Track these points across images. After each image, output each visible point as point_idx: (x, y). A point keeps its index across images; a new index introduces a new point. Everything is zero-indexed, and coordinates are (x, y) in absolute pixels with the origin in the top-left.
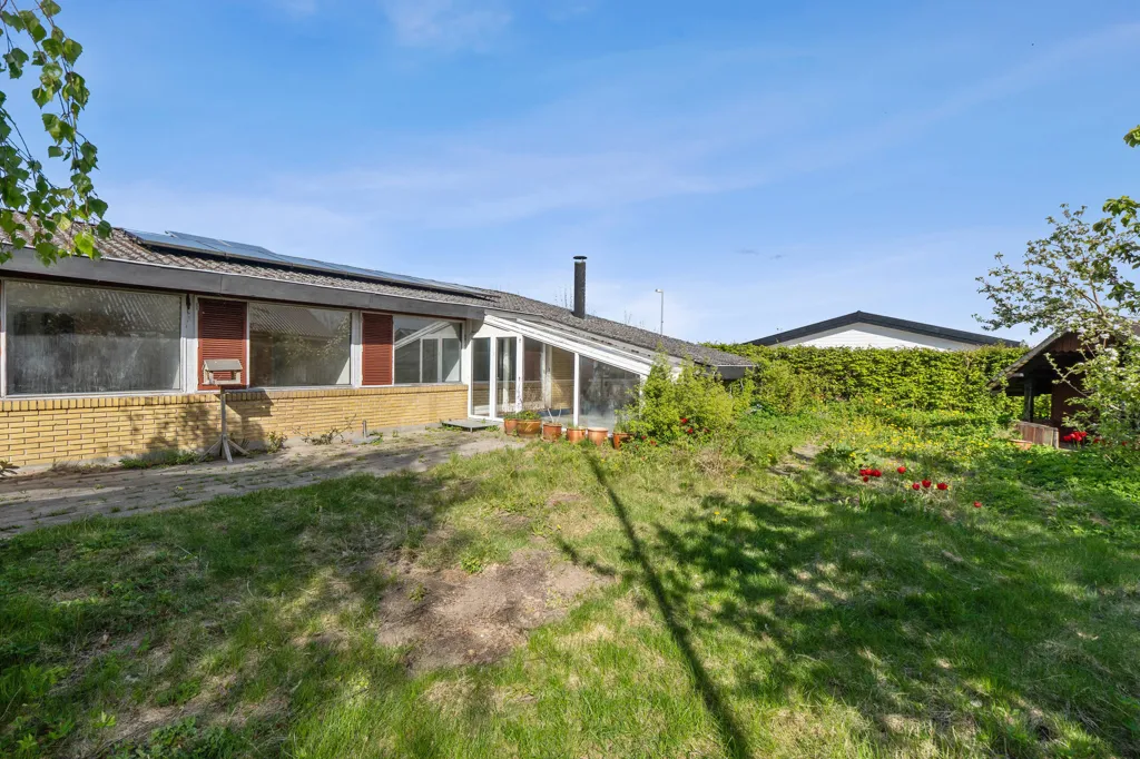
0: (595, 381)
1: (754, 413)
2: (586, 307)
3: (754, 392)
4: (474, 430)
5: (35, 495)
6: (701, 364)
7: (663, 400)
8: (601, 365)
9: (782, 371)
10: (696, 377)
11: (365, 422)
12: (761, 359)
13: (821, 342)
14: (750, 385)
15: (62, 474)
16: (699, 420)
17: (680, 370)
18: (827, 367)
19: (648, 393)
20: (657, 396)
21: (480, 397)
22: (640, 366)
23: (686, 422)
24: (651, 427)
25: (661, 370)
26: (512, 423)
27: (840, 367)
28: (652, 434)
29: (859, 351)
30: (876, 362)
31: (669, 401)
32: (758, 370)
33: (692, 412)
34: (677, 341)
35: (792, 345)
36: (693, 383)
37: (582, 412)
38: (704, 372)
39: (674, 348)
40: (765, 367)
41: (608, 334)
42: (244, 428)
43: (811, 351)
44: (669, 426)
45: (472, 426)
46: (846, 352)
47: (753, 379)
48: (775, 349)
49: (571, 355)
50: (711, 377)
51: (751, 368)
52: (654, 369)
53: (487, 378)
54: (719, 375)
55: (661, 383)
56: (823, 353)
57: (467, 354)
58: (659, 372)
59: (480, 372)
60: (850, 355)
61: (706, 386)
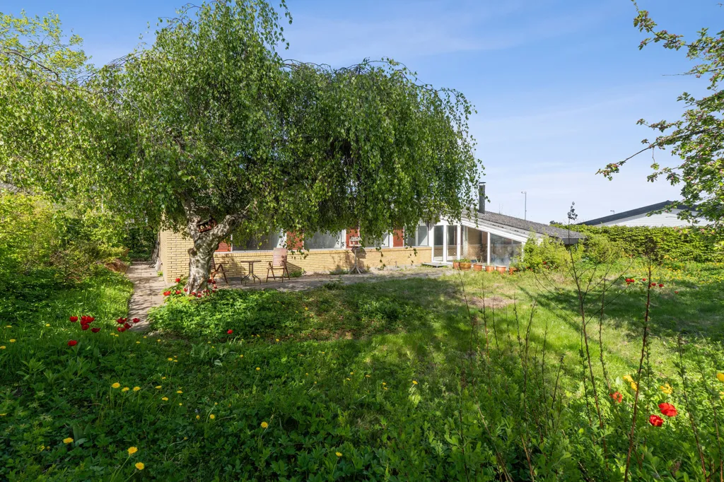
0: (499, 246)
1: (584, 262)
2: (486, 207)
3: (584, 251)
4: (439, 267)
5: (313, 280)
6: (553, 237)
7: (534, 253)
8: (501, 237)
9: (603, 240)
10: (550, 243)
11: (396, 262)
12: (588, 233)
13: (630, 223)
14: (582, 248)
15: (317, 275)
16: (552, 263)
17: (541, 240)
18: (634, 238)
19: (526, 250)
20: (531, 252)
21: (438, 252)
22: (522, 238)
23: (546, 263)
24: (529, 265)
25: (532, 240)
26: (457, 264)
27: (643, 238)
28: (529, 268)
29: (655, 228)
30: (666, 234)
31: (537, 254)
32: (586, 240)
33: (549, 259)
34: (538, 224)
35: (610, 225)
36: (549, 246)
37: (492, 260)
38: (555, 241)
39: (537, 228)
40: (591, 238)
41: (501, 222)
42: (359, 262)
43: (623, 229)
44: (538, 265)
45: (437, 265)
46: (646, 229)
47: (584, 244)
48: (599, 227)
49: (486, 233)
50: (558, 243)
51: (582, 239)
52: (529, 240)
53: (442, 243)
54: (563, 243)
55: (533, 246)
56: (631, 230)
57: (431, 233)
58: (531, 241)
59: (438, 240)
60: (649, 231)
61: (556, 247)
